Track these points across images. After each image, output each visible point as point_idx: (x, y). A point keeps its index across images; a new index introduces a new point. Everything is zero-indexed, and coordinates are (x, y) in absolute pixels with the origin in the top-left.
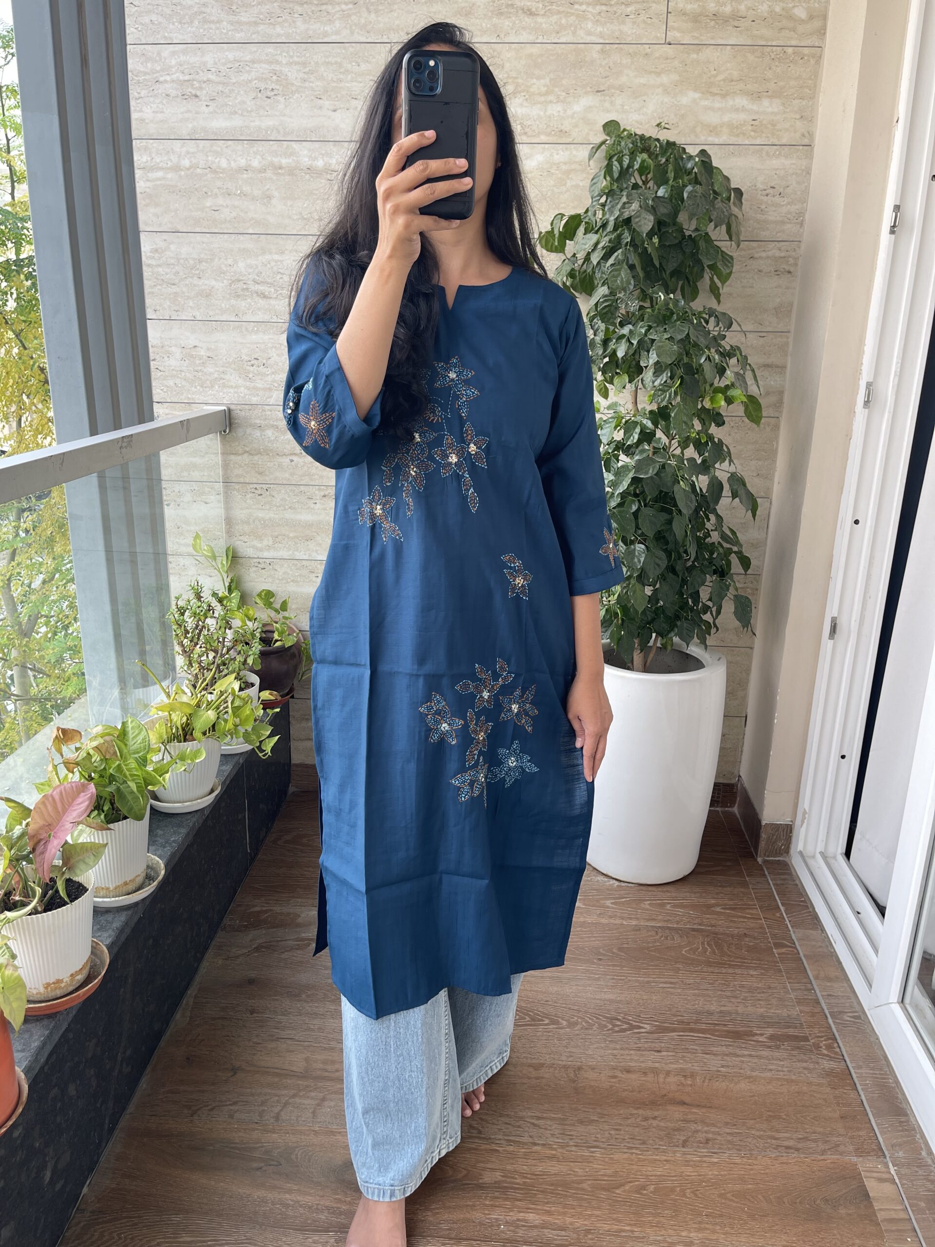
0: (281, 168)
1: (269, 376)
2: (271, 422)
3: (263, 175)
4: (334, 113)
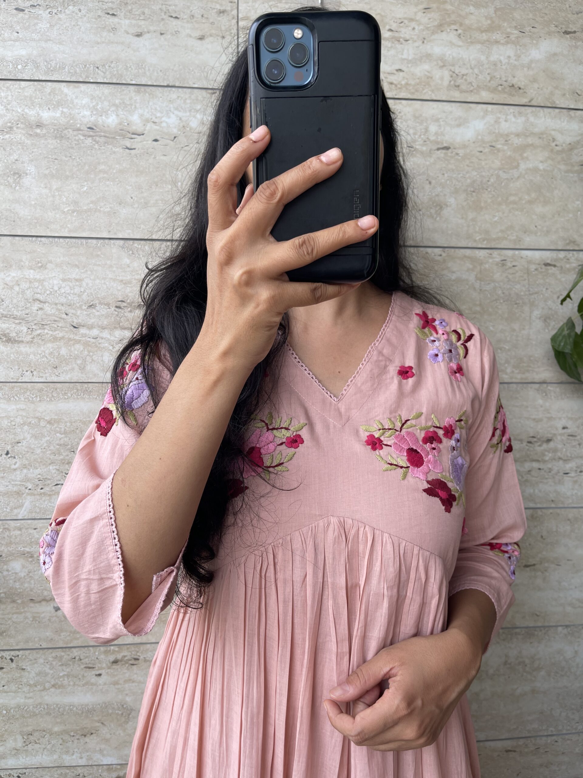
0: (39, 125)
1: (18, 472)
2: (21, 548)
3: (7, 136)
4: (137, 38)
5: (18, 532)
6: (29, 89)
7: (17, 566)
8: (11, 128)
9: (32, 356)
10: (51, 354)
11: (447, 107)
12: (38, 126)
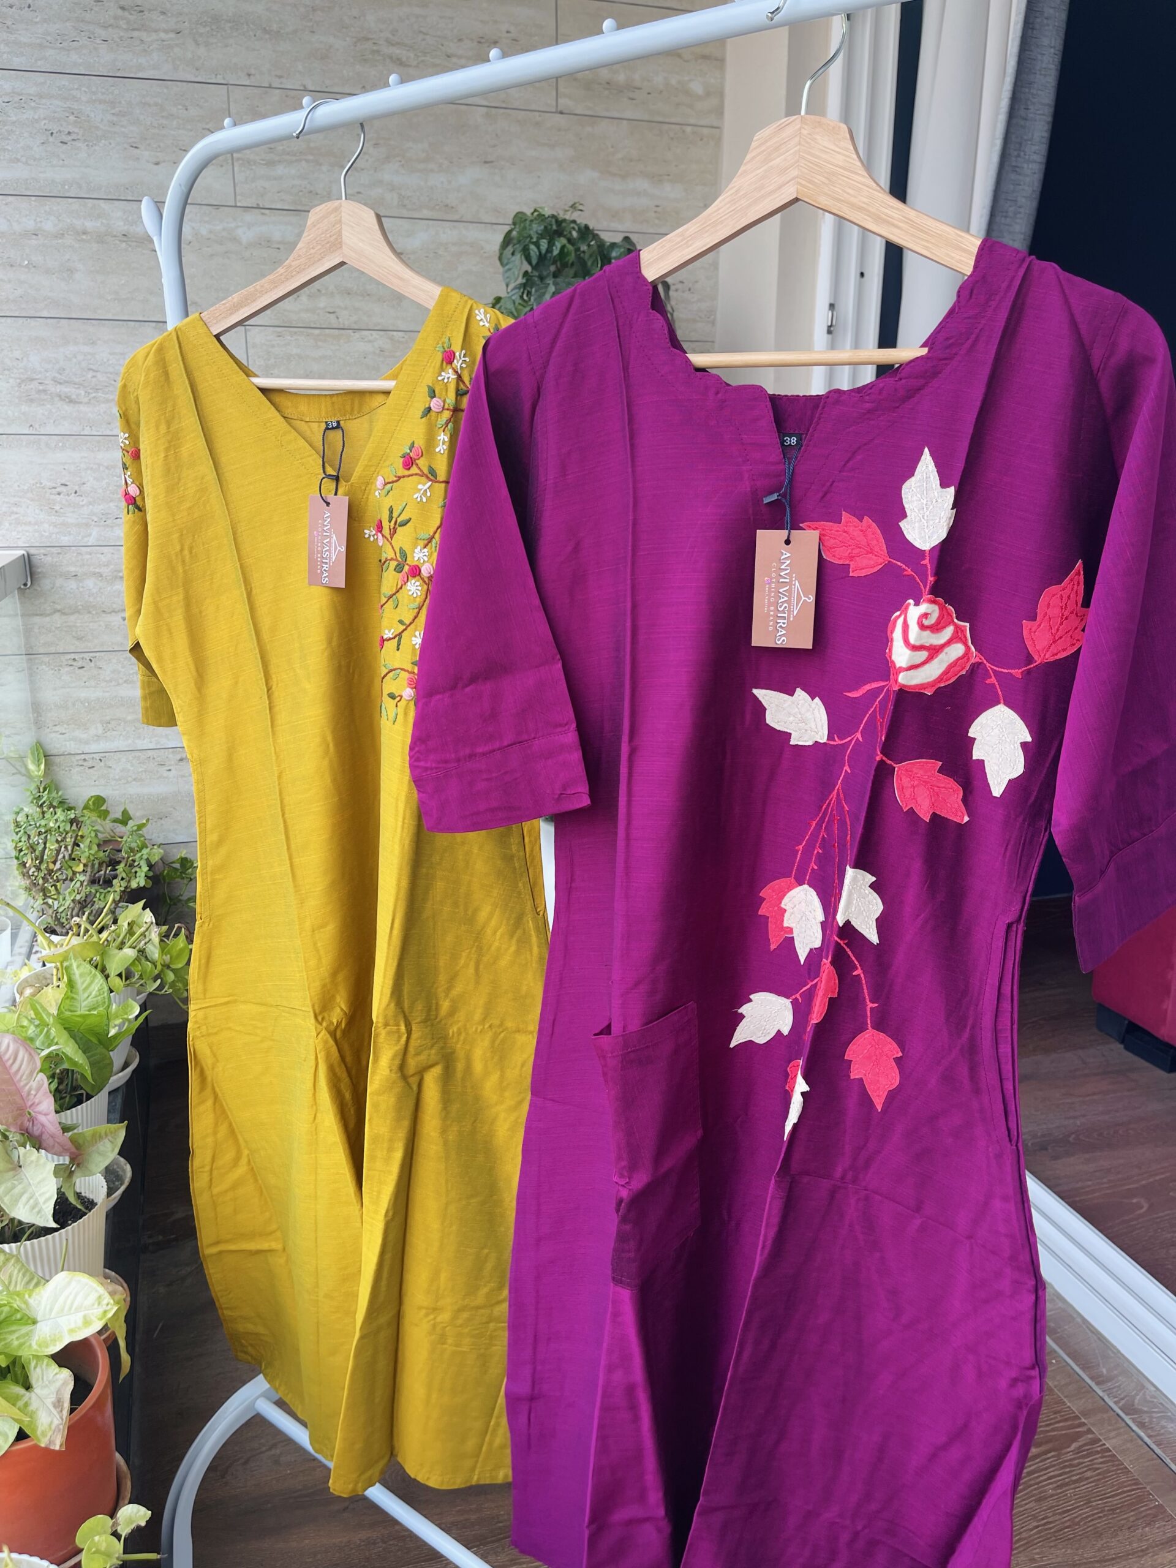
1: (85, 508)
2: (92, 569)
3: (60, 241)
4: (156, 166)
5: (88, 556)
6: (76, 205)
7: (90, 583)
8: (63, 234)
9: (90, 414)
10: (105, 412)
11: (398, 221)
12: (84, 233)
